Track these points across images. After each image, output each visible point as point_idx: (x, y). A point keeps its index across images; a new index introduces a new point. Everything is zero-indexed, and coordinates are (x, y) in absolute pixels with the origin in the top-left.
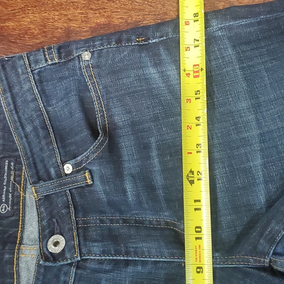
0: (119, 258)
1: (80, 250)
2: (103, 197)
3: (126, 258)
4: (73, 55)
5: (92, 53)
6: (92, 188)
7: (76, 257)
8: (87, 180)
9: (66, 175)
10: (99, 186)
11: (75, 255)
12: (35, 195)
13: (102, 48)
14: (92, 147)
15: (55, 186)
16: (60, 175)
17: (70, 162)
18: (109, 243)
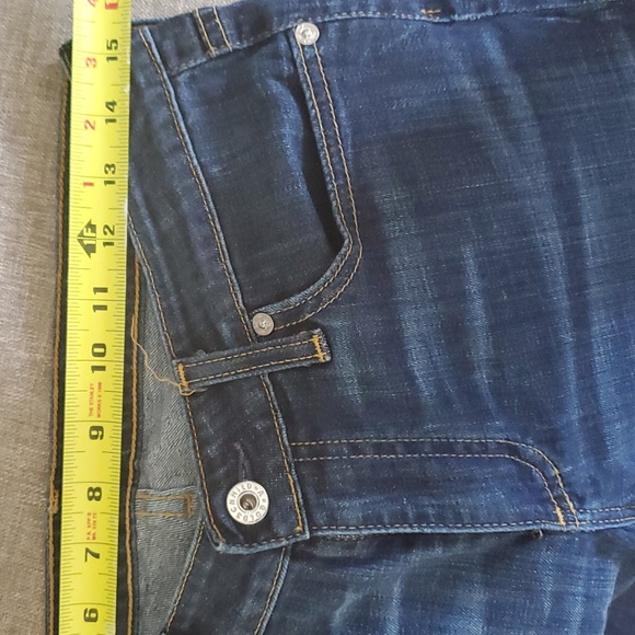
0: (401, 530)
1: (309, 515)
2: (354, 392)
3: (417, 531)
4: (271, 30)
5: (322, 28)
6: (328, 372)
7: (300, 532)
8: (316, 352)
9: (260, 339)
10: (347, 368)
11: (299, 528)
12: (185, 383)
13: (345, 15)
14: (328, 273)
15: (236, 365)
16: (245, 337)
17: (269, 308)
18: (377, 498)
